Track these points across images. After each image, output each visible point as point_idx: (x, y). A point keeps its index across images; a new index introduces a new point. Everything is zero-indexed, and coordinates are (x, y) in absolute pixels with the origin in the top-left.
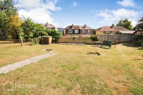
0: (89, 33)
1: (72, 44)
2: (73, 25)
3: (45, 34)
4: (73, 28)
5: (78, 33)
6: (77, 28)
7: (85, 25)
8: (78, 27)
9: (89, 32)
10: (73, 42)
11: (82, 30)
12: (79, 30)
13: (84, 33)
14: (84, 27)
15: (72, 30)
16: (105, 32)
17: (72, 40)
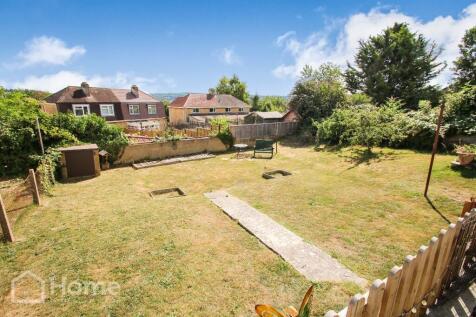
0: (153, 116)
1: (180, 162)
2: (84, 85)
3: (63, 138)
4: (91, 99)
5: (113, 114)
6: (106, 96)
7: (134, 88)
8: (108, 92)
9: (151, 110)
10: (173, 152)
11: (128, 105)
12: (118, 106)
13: (137, 117)
14: (132, 95)
15: (88, 106)
16: (197, 110)
17: (168, 149)
